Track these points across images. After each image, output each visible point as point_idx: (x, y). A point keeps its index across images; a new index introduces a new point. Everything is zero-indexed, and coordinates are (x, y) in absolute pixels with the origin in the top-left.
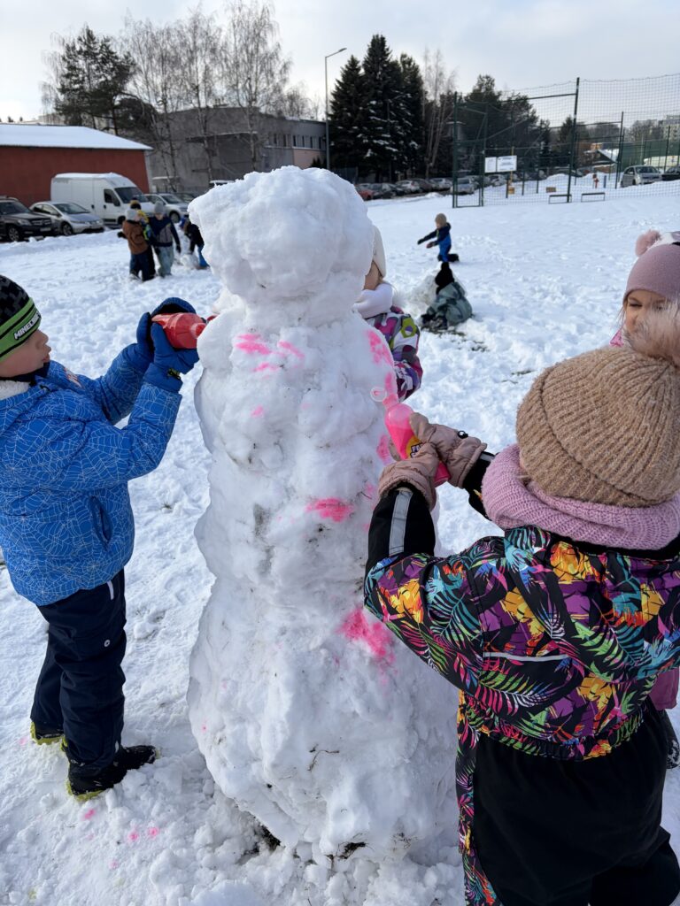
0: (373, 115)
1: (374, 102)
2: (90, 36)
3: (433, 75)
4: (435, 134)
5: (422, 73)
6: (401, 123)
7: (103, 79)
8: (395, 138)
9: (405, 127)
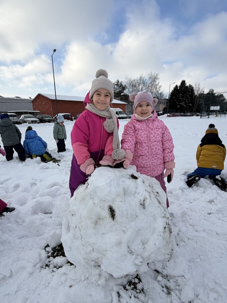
0: (180, 98)
1: (181, 95)
2: (118, 81)
3: (197, 89)
4: (196, 102)
5: (194, 88)
6: (187, 100)
7: (119, 90)
8: (186, 103)
9: (188, 101)
